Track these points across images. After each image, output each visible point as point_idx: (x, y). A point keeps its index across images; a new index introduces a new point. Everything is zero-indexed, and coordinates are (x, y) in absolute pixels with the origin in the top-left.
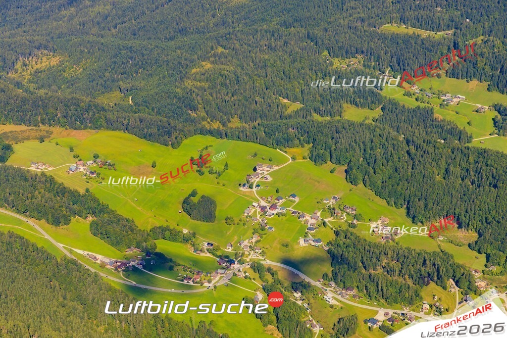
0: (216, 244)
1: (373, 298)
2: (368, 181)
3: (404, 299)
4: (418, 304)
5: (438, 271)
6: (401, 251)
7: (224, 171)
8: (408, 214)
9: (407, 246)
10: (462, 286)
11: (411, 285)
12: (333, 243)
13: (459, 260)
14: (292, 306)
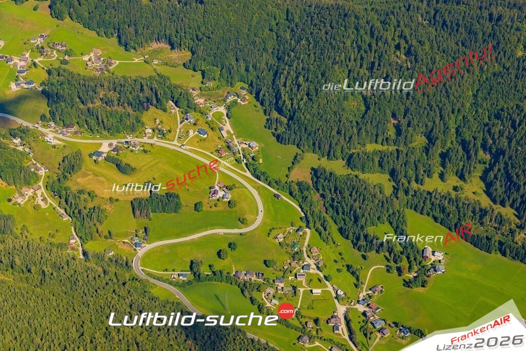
1: (95, 131)
2: (74, 14)
3: (126, 128)
4: (141, 130)
5: (156, 95)
6: (117, 81)
8: (120, 42)
9: (122, 75)
10: (181, 106)
11: (131, 112)
12: (46, 82)
13: (175, 81)
14: (12, 152)
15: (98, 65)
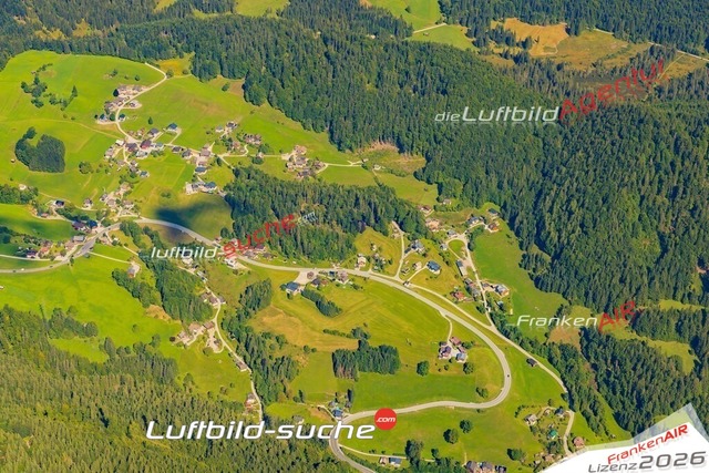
0: (68, 202)
1: (291, 256)
2: (274, 98)
3: (332, 254)
4: (352, 258)
5: (375, 212)
6: (324, 190)
7: (71, 99)
8: (332, 139)
9: (332, 182)
10: (408, 229)
11: (341, 233)
12: (232, 186)
13: (401, 195)
14: (181, 276)
15: (301, 167)
